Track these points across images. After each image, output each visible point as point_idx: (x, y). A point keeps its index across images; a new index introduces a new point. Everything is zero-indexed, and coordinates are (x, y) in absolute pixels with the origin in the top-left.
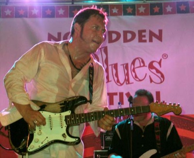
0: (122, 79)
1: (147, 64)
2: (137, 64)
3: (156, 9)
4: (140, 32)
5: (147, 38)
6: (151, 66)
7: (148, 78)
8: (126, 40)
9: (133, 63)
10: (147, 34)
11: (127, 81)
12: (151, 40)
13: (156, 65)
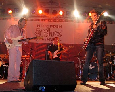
0: (52, 35)
1: (58, 32)
2: (56, 32)
3: (61, 21)
4: (57, 25)
5: (58, 27)
6: (59, 33)
7: (58, 35)
8: (54, 27)
9: (55, 32)
10: (58, 26)
11: (54, 36)
12: (59, 27)
13: (60, 33)
